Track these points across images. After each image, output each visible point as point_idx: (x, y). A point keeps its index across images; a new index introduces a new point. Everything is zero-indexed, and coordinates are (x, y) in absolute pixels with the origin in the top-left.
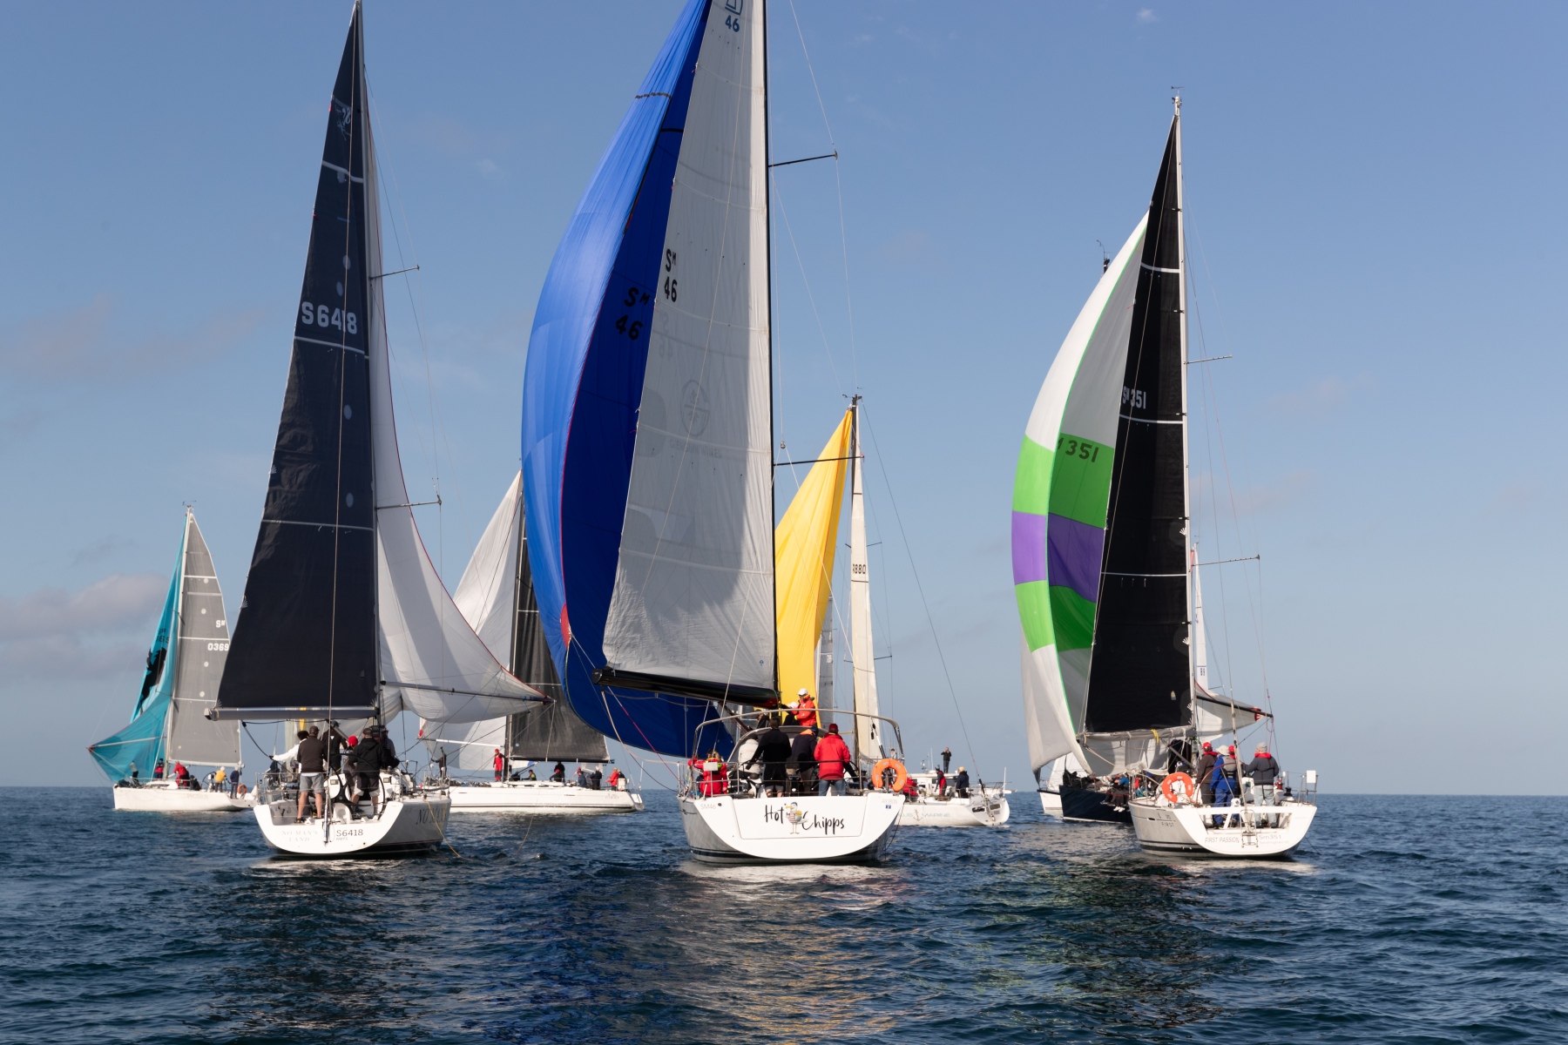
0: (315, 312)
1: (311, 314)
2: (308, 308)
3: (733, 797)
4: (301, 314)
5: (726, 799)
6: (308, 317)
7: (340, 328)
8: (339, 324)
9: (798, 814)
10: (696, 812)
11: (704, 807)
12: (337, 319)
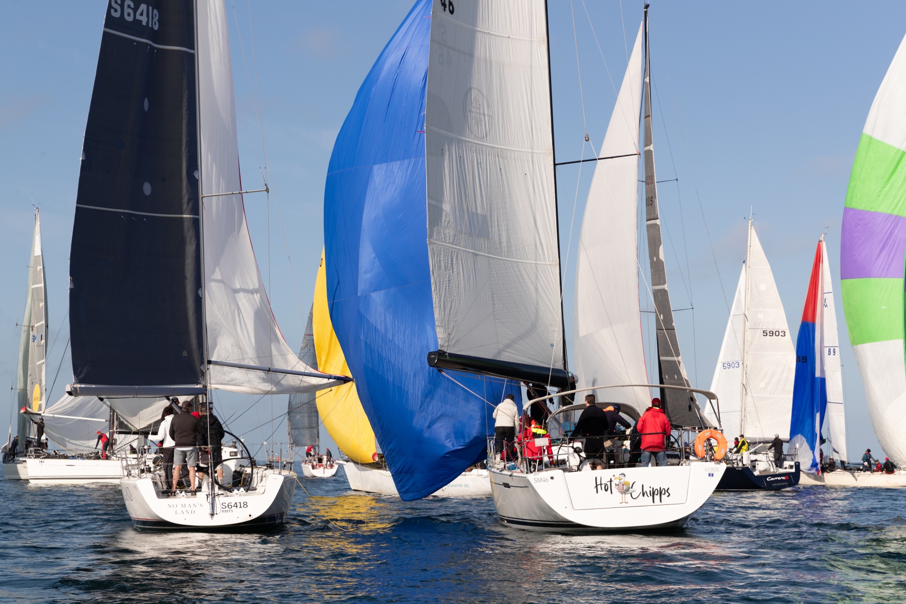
1: (116, 7)
2: (116, 2)
3: (565, 471)
4: (109, 8)
5: (557, 473)
6: (115, 11)
7: (144, 23)
8: (144, 19)
9: (626, 484)
10: (527, 486)
11: (537, 481)
12: (141, 14)
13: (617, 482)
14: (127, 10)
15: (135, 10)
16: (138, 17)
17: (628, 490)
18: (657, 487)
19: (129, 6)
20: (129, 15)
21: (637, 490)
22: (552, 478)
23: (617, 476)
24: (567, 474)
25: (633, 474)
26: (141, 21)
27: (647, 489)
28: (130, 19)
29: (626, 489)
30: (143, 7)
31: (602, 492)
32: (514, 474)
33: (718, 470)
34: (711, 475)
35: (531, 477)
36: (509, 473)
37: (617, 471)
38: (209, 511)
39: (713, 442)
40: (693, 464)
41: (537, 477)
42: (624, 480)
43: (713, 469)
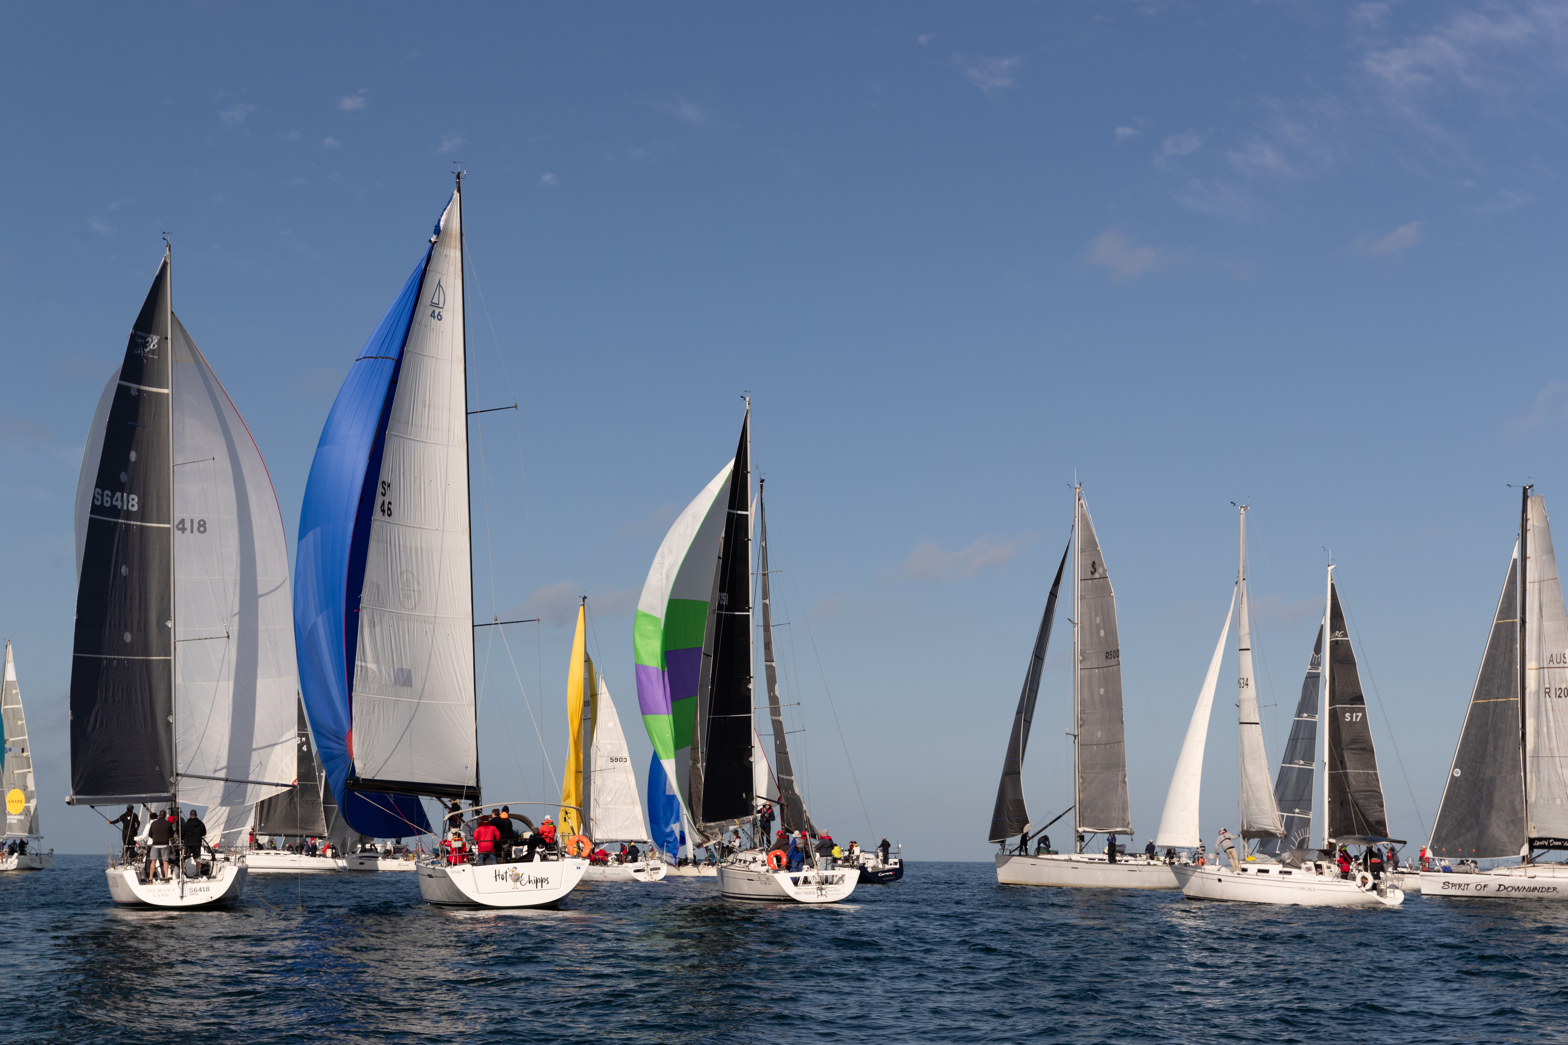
0: (102, 496)
1: (99, 497)
2: (98, 493)
3: (473, 865)
4: (94, 497)
5: (467, 867)
6: (98, 500)
7: (119, 507)
8: (119, 504)
9: (518, 875)
10: (445, 876)
11: (453, 872)
12: (117, 500)
13: (511, 873)
14: (106, 498)
15: (112, 498)
16: (114, 503)
17: (518, 879)
18: (539, 877)
19: (107, 495)
20: (107, 502)
21: (525, 879)
22: (464, 870)
23: (511, 869)
24: (475, 867)
25: (522, 867)
26: (117, 506)
27: (532, 878)
28: (108, 505)
29: (517, 878)
30: (118, 494)
31: (499, 880)
32: (436, 868)
33: (583, 864)
34: (578, 868)
35: (449, 870)
36: (432, 867)
37: (511, 866)
38: (179, 893)
39: (581, 845)
40: (566, 860)
41: (452, 869)
42: (518, 871)
43: (580, 864)
